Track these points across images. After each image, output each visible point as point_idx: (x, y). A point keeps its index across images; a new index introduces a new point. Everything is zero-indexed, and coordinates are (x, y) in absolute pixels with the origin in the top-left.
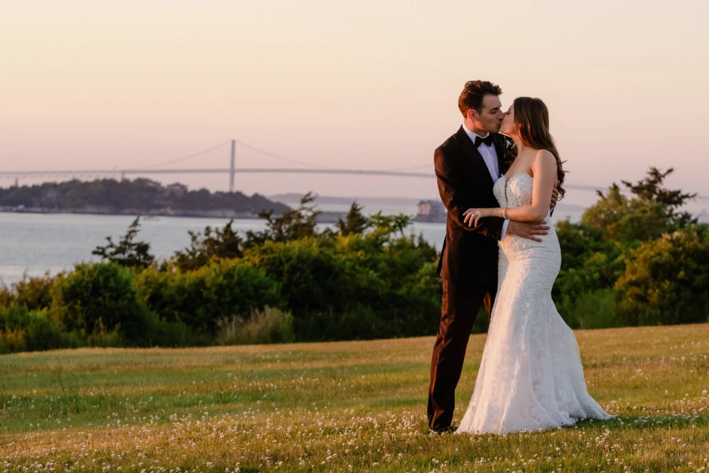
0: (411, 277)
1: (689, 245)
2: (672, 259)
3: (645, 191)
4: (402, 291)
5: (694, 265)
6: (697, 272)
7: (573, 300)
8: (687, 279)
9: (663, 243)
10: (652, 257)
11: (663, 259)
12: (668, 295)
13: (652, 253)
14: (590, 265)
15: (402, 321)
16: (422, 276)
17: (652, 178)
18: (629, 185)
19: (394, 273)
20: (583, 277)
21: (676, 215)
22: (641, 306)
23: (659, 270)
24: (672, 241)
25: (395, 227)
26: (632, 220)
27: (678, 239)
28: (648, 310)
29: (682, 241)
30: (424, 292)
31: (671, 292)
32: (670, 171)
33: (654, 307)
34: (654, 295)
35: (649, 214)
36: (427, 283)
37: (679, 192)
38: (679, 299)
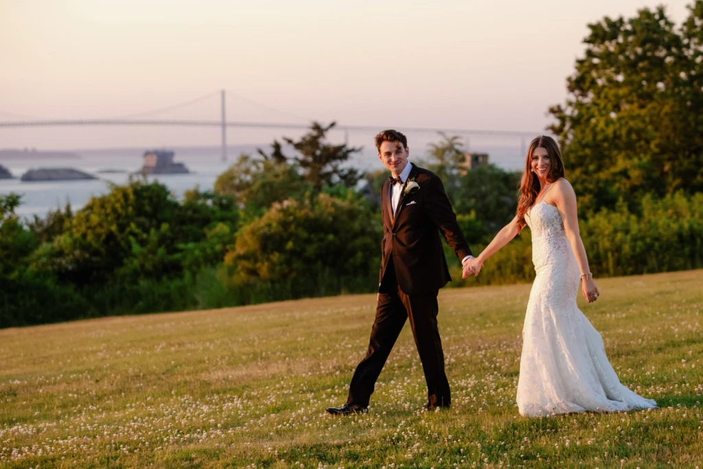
0: (25, 259)
1: (301, 214)
2: (282, 229)
3: (308, 147)
4: (13, 276)
5: (304, 234)
6: (308, 241)
7: (194, 274)
8: (298, 249)
9: (273, 213)
10: (261, 228)
11: (273, 231)
12: (278, 268)
13: (260, 225)
14: (212, 237)
17: (315, 133)
18: (291, 142)
19: (7, 257)
20: (203, 250)
21: (342, 171)
22: (253, 279)
23: (269, 242)
24: (283, 211)
26: (263, 185)
27: (288, 207)
28: (259, 284)
29: (292, 210)
31: (281, 264)
32: (333, 125)
33: (265, 281)
34: (264, 269)
36: (43, 266)
37: (344, 146)
38: (291, 271)
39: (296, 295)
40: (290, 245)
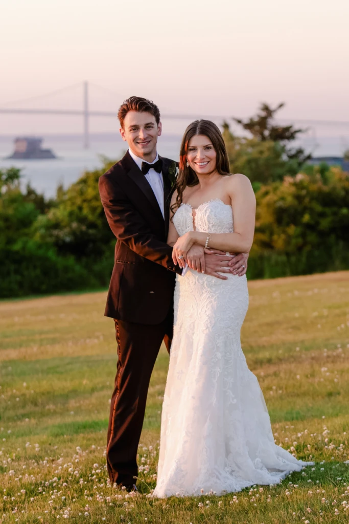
0: (26, 231)
1: (314, 188)
2: (296, 203)
3: (257, 128)
4: (17, 247)
5: (318, 208)
6: (322, 215)
8: (312, 223)
9: (287, 186)
10: (275, 202)
11: (288, 204)
12: (294, 241)
13: (275, 198)
15: (19, 278)
16: (36, 230)
17: (263, 114)
18: (239, 122)
19: (8, 228)
21: (290, 150)
22: (266, 253)
23: (283, 215)
24: (295, 185)
25: (7, 180)
26: (249, 162)
27: (301, 182)
28: (274, 257)
29: (305, 184)
30: (40, 246)
31: (297, 237)
32: (281, 106)
33: (279, 254)
34: (279, 241)
35: (266, 154)
36: (43, 237)
37: (291, 127)
38: (305, 243)
39: (309, 270)
40: (306, 218)
